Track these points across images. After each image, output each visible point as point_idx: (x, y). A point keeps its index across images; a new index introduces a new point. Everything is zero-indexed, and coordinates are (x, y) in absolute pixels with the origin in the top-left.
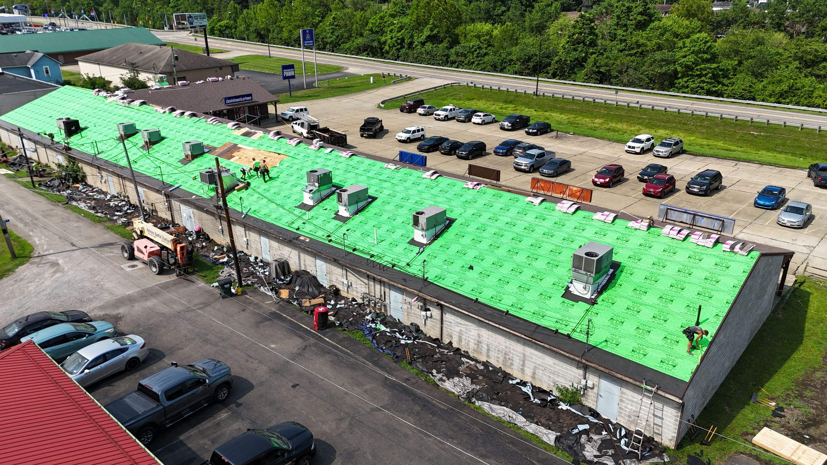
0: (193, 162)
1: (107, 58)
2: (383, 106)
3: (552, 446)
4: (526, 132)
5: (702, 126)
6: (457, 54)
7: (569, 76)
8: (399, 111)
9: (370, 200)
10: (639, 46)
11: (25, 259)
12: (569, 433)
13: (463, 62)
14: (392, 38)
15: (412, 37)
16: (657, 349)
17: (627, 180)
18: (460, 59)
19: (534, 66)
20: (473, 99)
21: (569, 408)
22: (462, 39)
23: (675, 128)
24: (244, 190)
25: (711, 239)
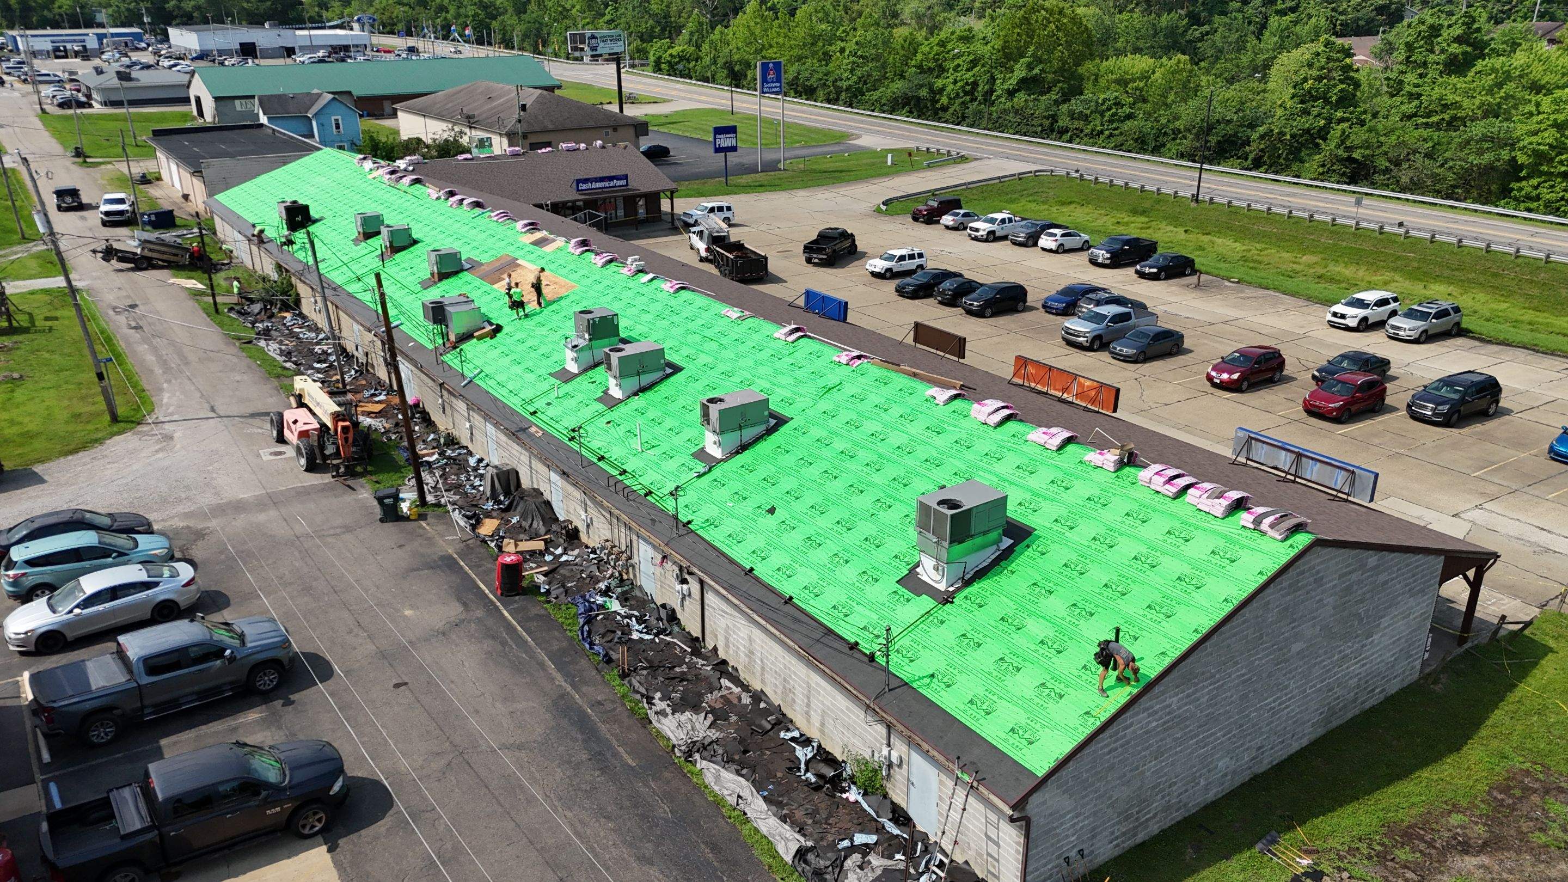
0: (439, 285)
1: (438, 106)
2: (884, 208)
3: (786, 863)
4: (1137, 272)
5: (1532, 282)
6: (1072, 115)
7: (1288, 166)
8: (910, 219)
9: (669, 371)
10: (1446, 107)
11: (129, 426)
12: (833, 846)
13: (1082, 131)
14: (955, 82)
15: (993, 79)
16: (1016, 704)
17: (1289, 379)
18: (1076, 124)
19: (1219, 142)
20: (1070, 203)
21: (860, 799)
22: (1088, 86)
23: (1469, 281)
24: (488, 339)
25: (1221, 500)
